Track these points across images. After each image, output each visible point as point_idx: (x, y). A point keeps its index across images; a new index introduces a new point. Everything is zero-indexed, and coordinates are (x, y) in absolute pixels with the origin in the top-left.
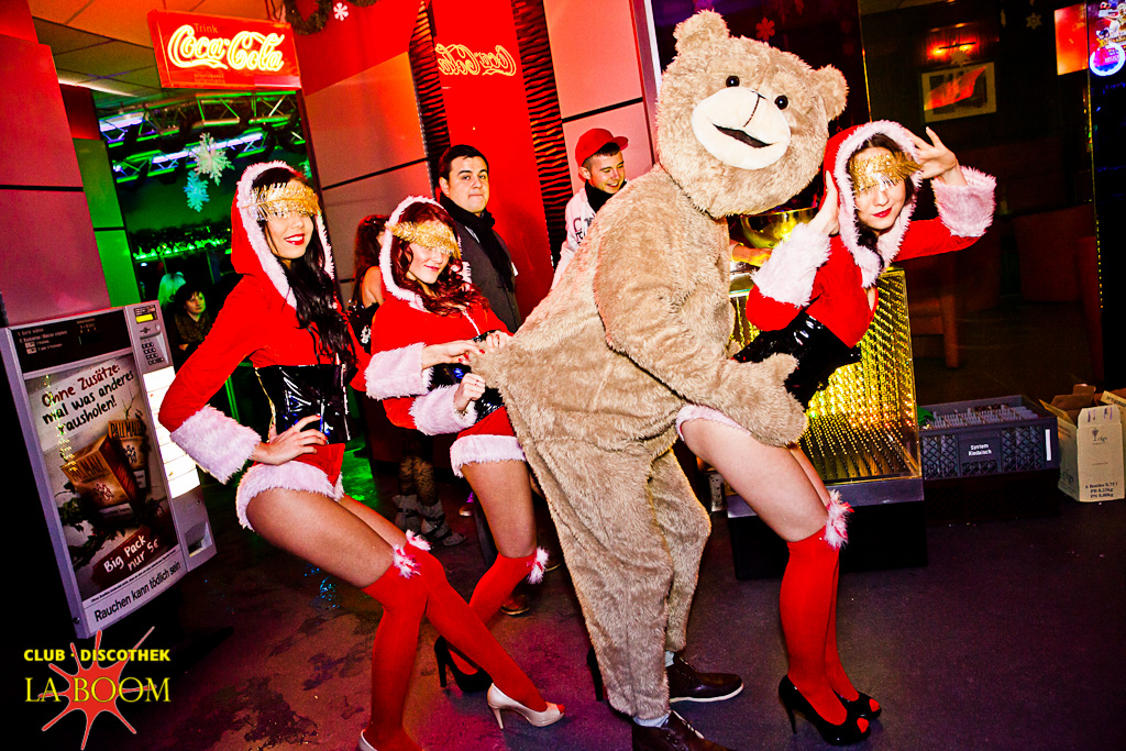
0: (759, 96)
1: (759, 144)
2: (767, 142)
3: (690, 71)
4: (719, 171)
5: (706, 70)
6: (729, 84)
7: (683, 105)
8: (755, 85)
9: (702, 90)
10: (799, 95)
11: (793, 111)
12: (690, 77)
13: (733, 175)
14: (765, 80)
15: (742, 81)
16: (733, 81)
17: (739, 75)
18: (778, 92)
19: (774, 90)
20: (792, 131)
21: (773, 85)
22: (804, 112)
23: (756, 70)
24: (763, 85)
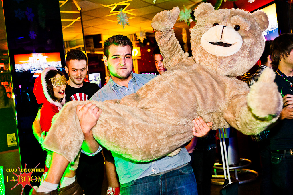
1: (229, 45)
8: (224, 24)
15: (220, 24)
17: (217, 22)
18: (235, 24)
19: (233, 24)
20: (243, 37)
21: (232, 22)
22: (247, 29)
23: (223, 18)
24: (228, 23)
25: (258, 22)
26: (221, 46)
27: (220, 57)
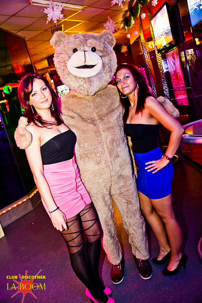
0: (85, 51)
1: (92, 66)
2: (95, 64)
3: (61, 54)
4: (84, 81)
5: (65, 51)
6: (74, 52)
7: (64, 66)
8: (82, 48)
9: (67, 58)
10: (98, 44)
11: (99, 50)
12: (61, 56)
13: (89, 80)
14: (85, 45)
15: (78, 49)
16: (75, 50)
17: (76, 48)
18: (91, 47)
19: (89, 47)
20: (101, 57)
21: (88, 45)
22: (102, 49)
23: (80, 43)
24: (85, 47)
25: (107, 41)
26: (86, 69)
27: (88, 78)
